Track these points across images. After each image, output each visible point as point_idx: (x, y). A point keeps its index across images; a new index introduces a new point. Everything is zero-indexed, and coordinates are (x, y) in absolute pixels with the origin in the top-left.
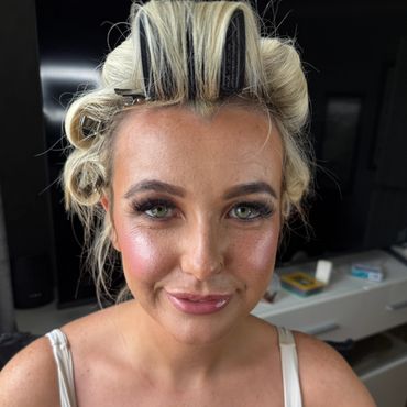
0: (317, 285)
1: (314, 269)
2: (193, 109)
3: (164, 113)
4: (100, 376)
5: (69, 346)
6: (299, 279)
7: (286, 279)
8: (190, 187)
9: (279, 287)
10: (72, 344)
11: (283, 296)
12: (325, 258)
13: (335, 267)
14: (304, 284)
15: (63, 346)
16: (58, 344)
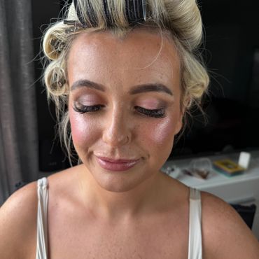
0: (239, 169)
1: (237, 158)
2: (113, 33)
3: (96, 36)
4: (64, 208)
5: (48, 187)
6: (226, 164)
7: (216, 163)
8: (108, 85)
9: (211, 169)
10: (50, 186)
11: (214, 175)
12: (246, 150)
13: (252, 157)
14: (230, 168)
15: (44, 187)
16: (42, 185)
